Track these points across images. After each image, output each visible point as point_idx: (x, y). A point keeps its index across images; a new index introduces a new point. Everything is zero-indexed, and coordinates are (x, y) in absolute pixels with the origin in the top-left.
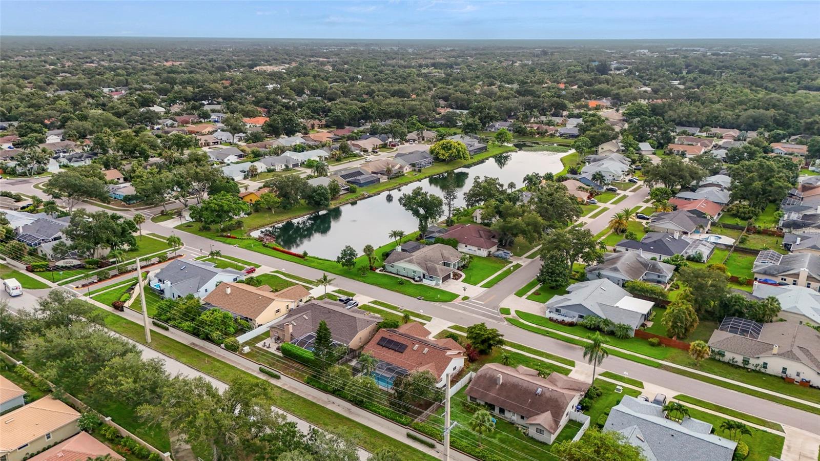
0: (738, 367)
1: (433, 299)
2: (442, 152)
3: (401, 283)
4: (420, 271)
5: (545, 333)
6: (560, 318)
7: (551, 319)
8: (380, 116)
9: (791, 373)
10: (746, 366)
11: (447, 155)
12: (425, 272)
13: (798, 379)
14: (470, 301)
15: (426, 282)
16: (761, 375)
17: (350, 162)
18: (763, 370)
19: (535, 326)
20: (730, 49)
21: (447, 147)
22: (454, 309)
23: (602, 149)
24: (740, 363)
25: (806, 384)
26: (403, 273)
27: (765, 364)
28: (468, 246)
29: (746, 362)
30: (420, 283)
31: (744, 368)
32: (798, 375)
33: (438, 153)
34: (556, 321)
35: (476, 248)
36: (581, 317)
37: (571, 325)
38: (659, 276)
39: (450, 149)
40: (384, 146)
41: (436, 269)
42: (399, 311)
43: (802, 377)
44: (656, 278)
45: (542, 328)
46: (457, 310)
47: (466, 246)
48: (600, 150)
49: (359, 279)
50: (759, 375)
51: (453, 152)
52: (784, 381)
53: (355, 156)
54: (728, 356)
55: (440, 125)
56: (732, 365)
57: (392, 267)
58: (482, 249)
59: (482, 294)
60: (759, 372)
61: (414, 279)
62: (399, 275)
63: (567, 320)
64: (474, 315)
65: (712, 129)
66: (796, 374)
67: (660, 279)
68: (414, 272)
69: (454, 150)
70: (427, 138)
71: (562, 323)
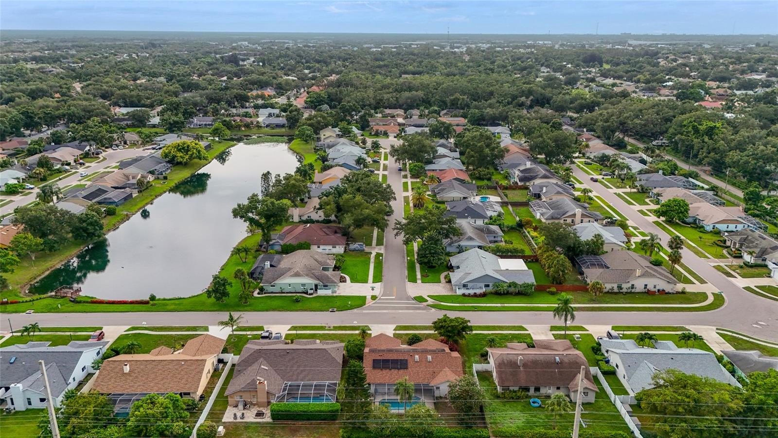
0: (616, 293)
1: (346, 308)
2: (179, 154)
3: (297, 301)
4: (310, 282)
5: (474, 309)
6: (472, 292)
7: (464, 295)
8: (46, 121)
9: (650, 287)
10: (621, 291)
11: (187, 157)
12: (317, 282)
13: (656, 290)
14: (380, 299)
15: (321, 292)
16: (633, 295)
17: (60, 179)
18: (633, 291)
19: (458, 305)
20: (312, 41)
21: (183, 148)
22: (376, 311)
23: (324, 135)
24: (616, 290)
25: (662, 292)
26: (289, 289)
27: (633, 285)
28: (321, 246)
29: (620, 287)
30: (314, 295)
31: (620, 293)
32: (655, 287)
33: (174, 157)
34: (469, 295)
35: (330, 247)
36: (487, 286)
37: (484, 295)
38: (495, 237)
39: (188, 150)
40: (86, 155)
41: (327, 276)
42: (327, 330)
43: (658, 288)
44: (493, 239)
45: (466, 305)
46: (380, 311)
47: (319, 247)
48: (322, 137)
49: (246, 308)
50: (631, 295)
51: (193, 153)
52: (648, 294)
53: (59, 171)
54: (608, 287)
55: (127, 125)
56: (611, 293)
57: (274, 286)
58: (337, 247)
59: (382, 290)
60: (631, 293)
61: (306, 293)
62: (284, 293)
63: (478, 291)
64: (400, 311)
65: (385, 110)
66: (653, 287)
67: (496, 239)
68: (303, 285)
69: (195, 151)
70: (130, 141)
71: (475, 295)
